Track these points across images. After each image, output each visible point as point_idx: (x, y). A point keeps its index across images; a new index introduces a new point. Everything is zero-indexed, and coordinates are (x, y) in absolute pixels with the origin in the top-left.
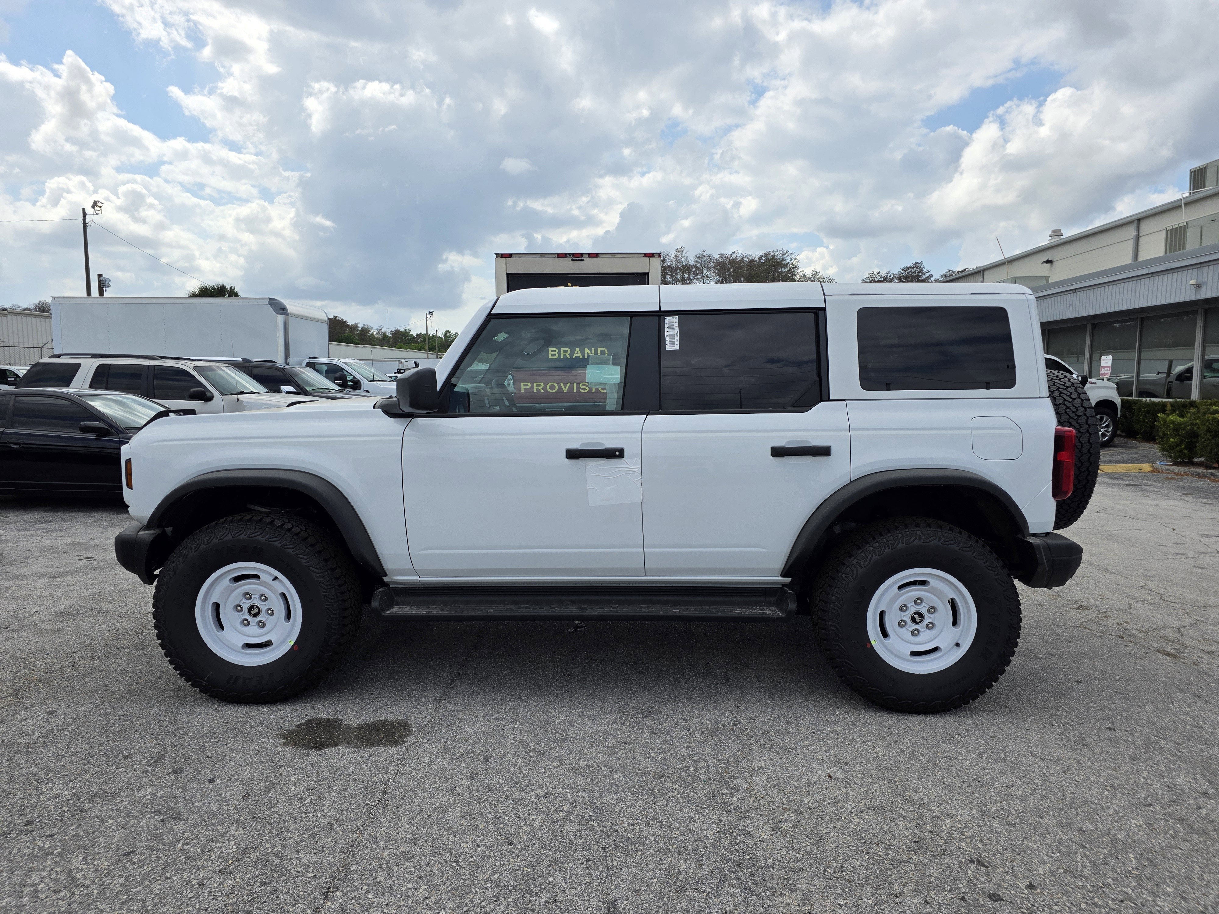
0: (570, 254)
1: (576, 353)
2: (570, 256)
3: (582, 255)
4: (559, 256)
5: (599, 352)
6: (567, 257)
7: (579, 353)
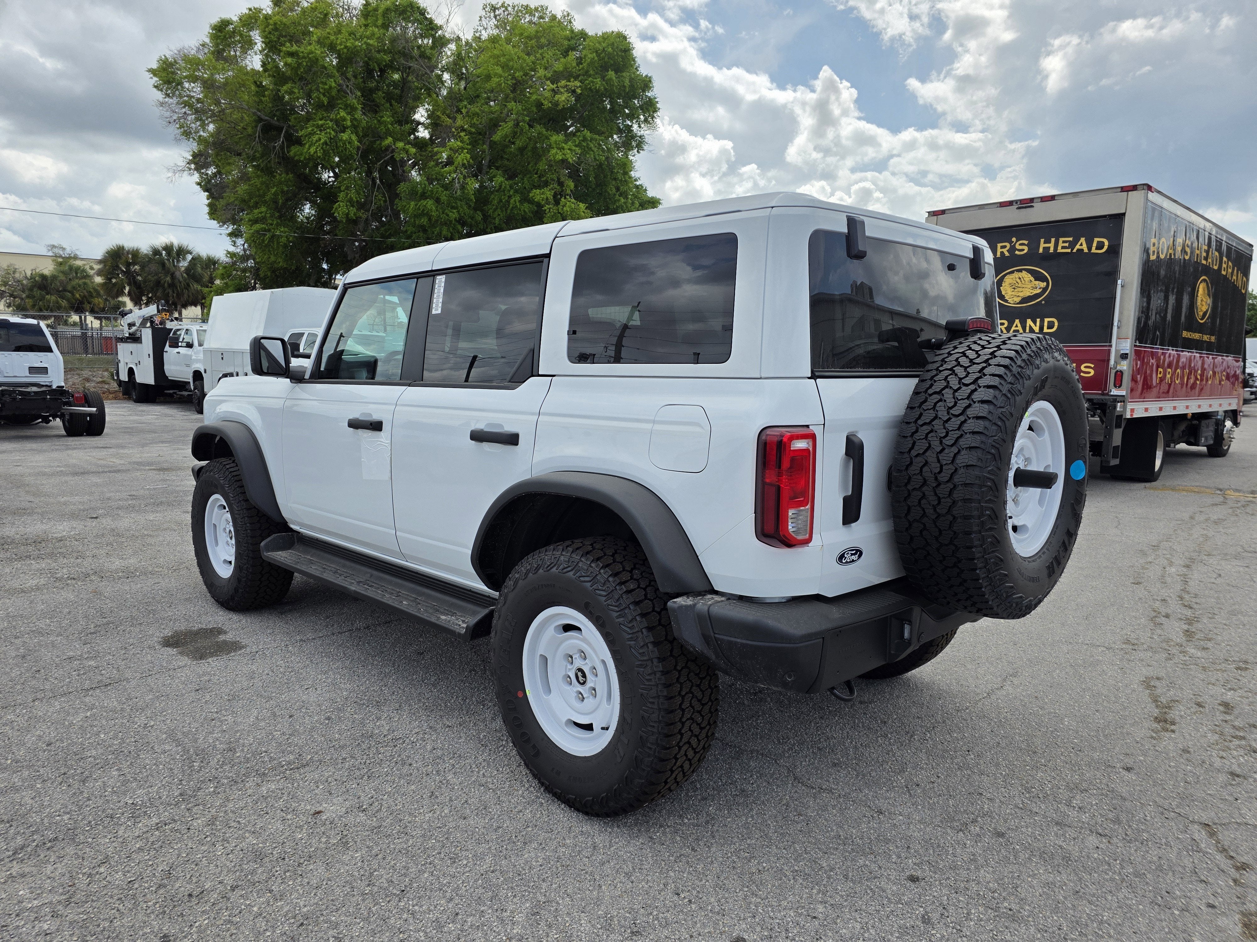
0: (1016, 201)
1: (1015, 325)
2: (1017, 203)
3: (1032, 200)
4: (1003, 205)
5: (1046, 324)
6: (1012, 205)
7: (1019, 325)
